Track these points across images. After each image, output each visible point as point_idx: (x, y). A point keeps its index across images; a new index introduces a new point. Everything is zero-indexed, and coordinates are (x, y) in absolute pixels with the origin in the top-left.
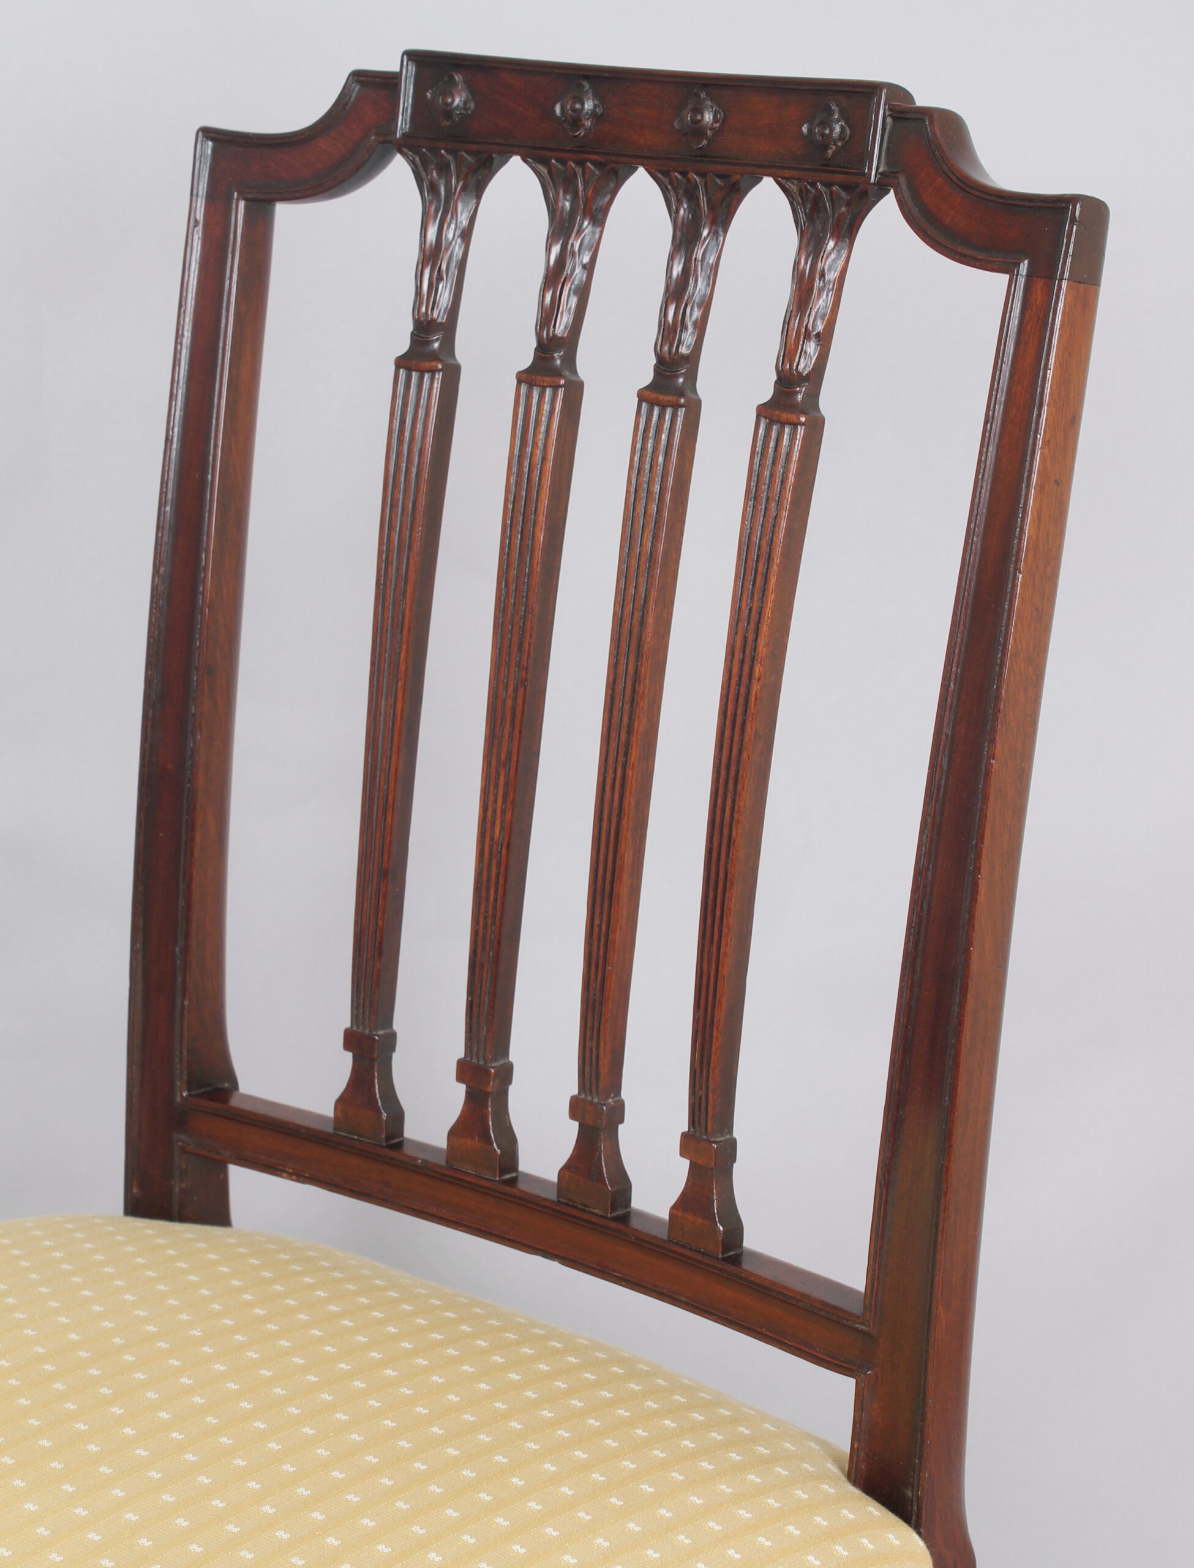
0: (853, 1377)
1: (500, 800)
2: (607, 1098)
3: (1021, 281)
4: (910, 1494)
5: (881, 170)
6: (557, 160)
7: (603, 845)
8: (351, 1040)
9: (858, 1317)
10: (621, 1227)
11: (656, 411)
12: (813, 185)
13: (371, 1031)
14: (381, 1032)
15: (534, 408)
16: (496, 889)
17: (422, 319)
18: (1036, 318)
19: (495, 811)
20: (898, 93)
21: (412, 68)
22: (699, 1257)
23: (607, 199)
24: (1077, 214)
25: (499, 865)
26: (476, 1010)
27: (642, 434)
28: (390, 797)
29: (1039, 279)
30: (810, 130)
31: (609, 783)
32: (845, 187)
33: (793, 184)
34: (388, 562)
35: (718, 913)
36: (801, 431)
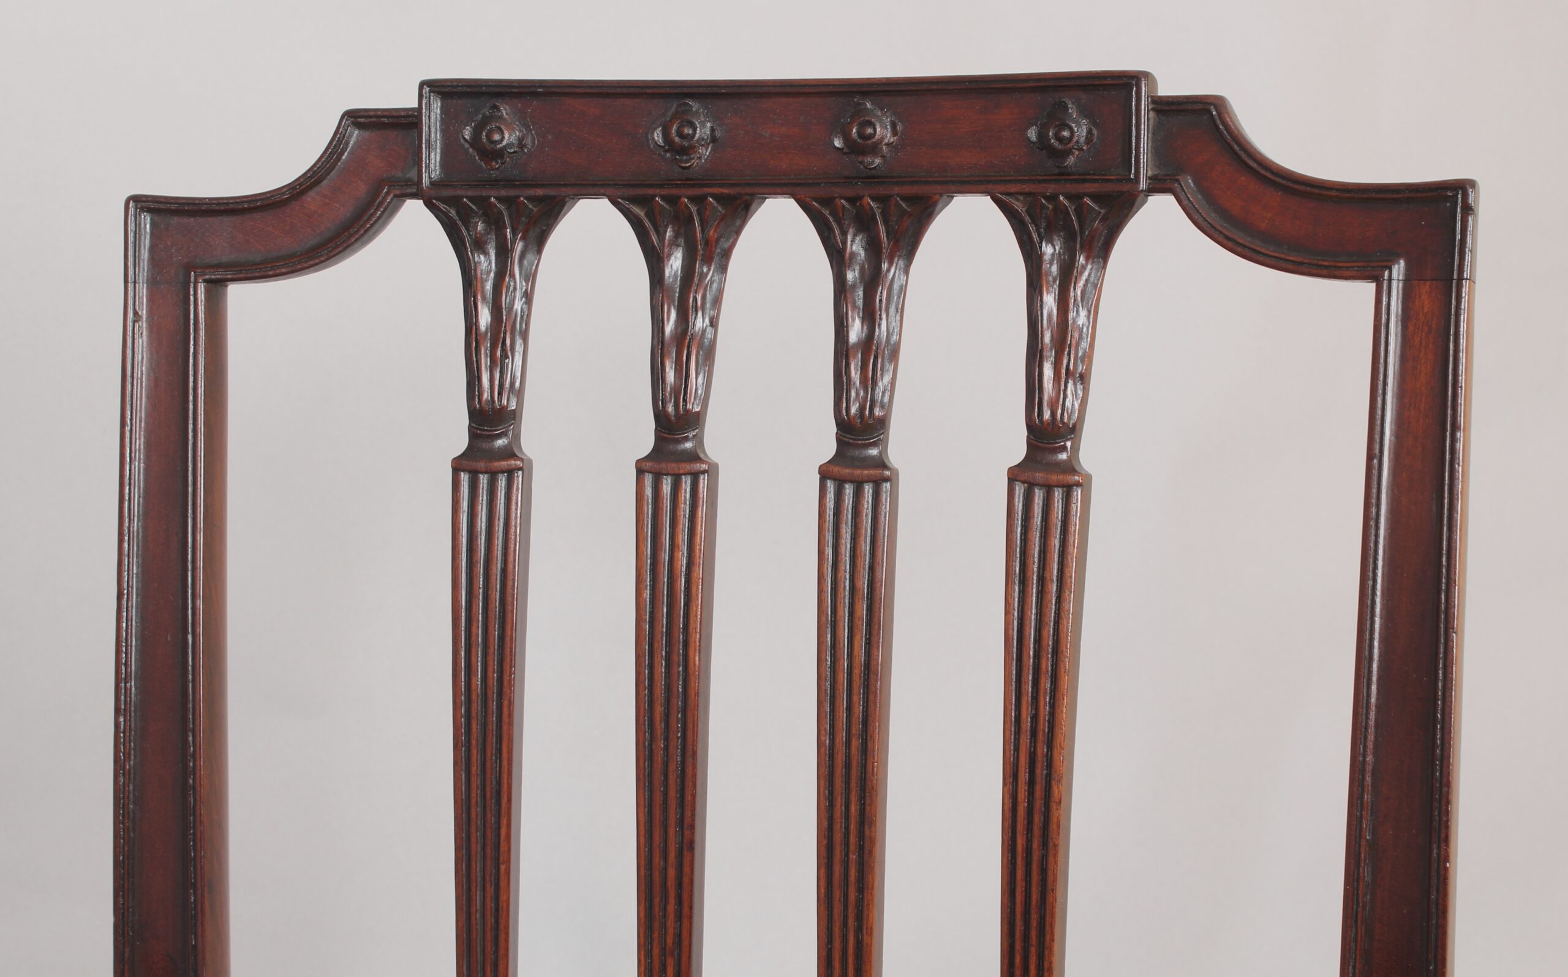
3: (1396, 288)
5: (1150, 174)
6: (657, 199)
11: (848, 488)
12: (1052, 199)
15: (668, 504)
17: (481, 408)
18: (1426, 328)
21: (437, 105)
23: (729, 240)
29: (1422, 282)
30: (1040, 135)
32: (1097, 194)
33: (1017, 200)
36: (1076, 493)
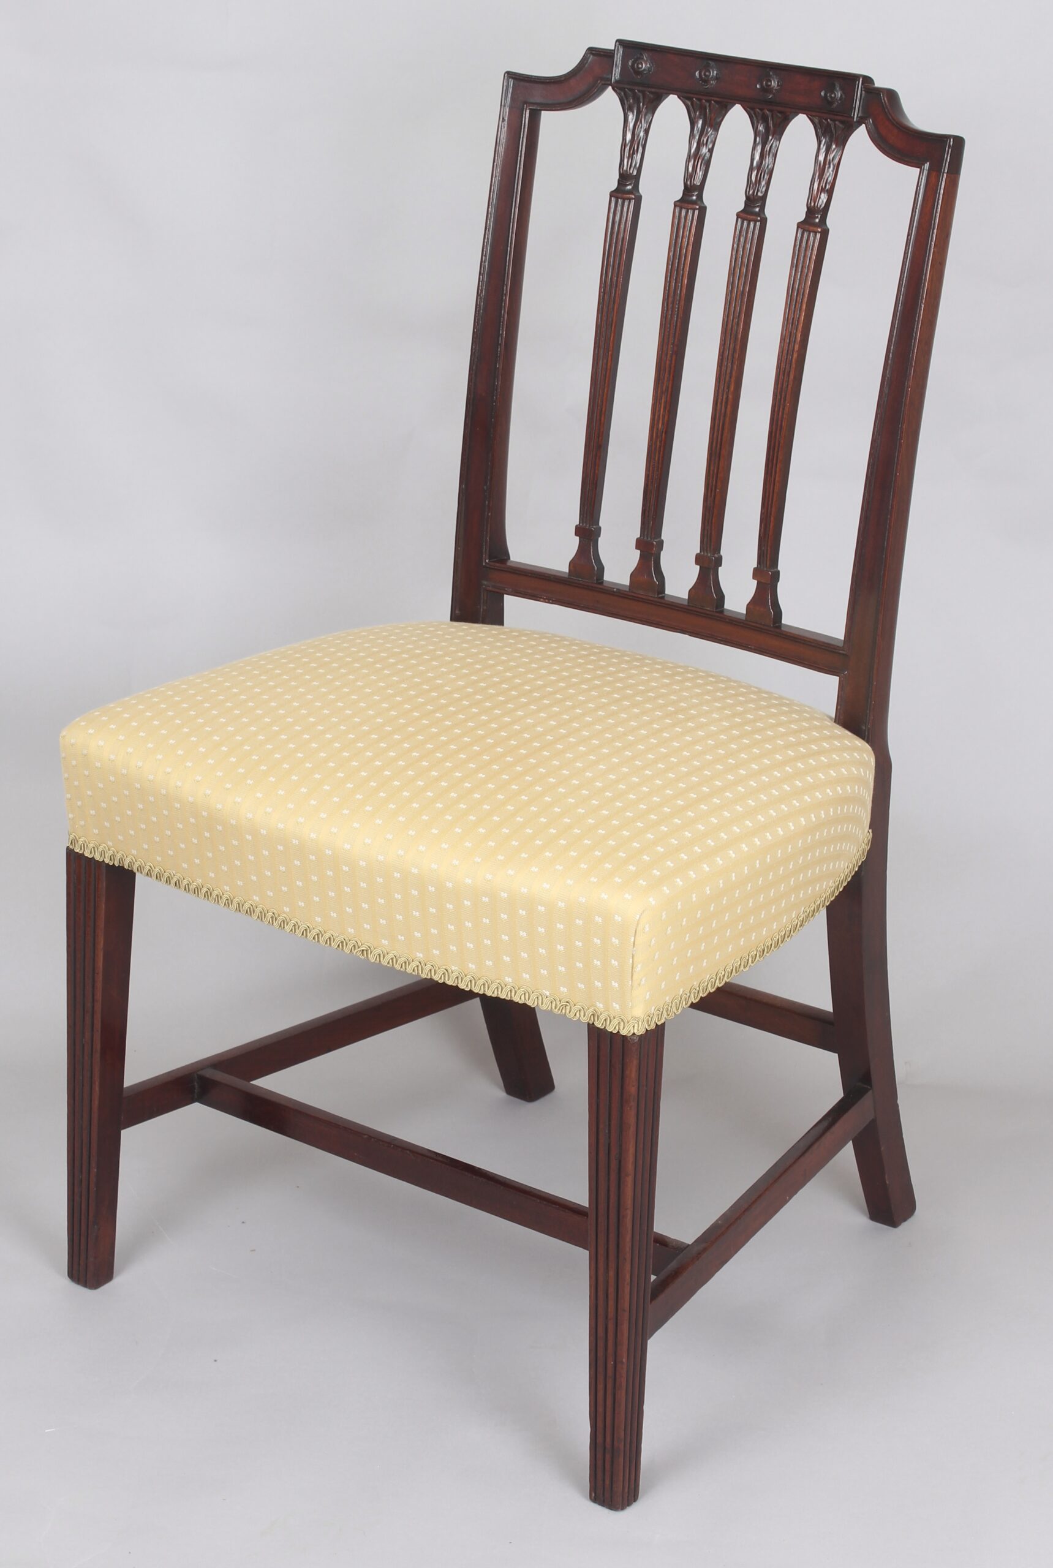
0: (837, 676)
1: (662, 410)
2: (714, 554)
3: (925, 173)
4: (864, 728)
5: (859, 115)
6: (696, 99)
7: (716, 431)
8: (579, 531)
9: (840, 647)
10: (721, 615)
11: (745, 223)
12: (826, 120)
13: (590, 526)
14: (594, 527)
15: (683, 220)
16: (659, 454)
17: (624, 173)
19: (659, 416)
20: (868, 80)
21: (621, 50)
22: (762, 627)
23: (720, 119)
24: (951, 143)
25: (661, 442)
26: (647, 513)
27: (738, 236)
28: (603, 409)
29: (934, 172)
30: (825, 94)
31: (719, 401)
32: (842, 122)
33: (816, 117)
34: (604, 293)
35: (775, 462)
36: (819, 235)
